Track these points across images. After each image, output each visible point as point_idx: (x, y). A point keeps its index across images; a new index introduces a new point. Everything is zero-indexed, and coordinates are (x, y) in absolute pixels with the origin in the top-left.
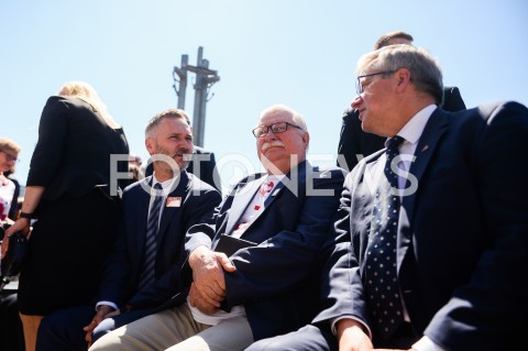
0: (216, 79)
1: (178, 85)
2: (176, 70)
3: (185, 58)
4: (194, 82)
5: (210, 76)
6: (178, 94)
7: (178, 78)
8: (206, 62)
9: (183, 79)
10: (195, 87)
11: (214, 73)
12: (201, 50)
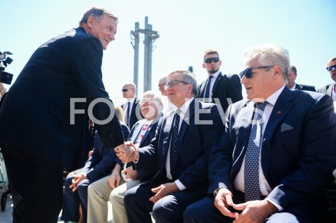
0: (157, 37)
1: (134, 42)
2: (132, 32)
3: (137, 24)
4: (144, 39)
5: (153, 35)
6: (134, 47)
7: (134, 38)
8: (151, 26)
9: (137, 38)
10: (144, 42)
11: (156, 33)
12: (147, 18)
